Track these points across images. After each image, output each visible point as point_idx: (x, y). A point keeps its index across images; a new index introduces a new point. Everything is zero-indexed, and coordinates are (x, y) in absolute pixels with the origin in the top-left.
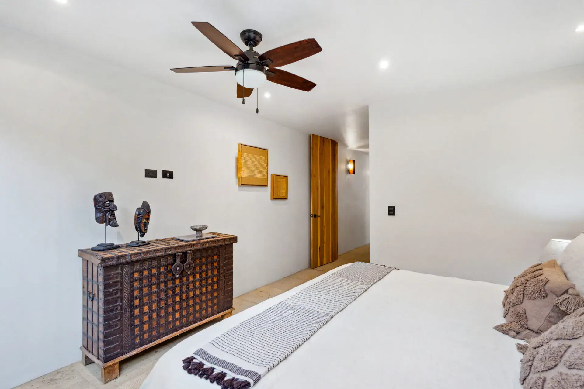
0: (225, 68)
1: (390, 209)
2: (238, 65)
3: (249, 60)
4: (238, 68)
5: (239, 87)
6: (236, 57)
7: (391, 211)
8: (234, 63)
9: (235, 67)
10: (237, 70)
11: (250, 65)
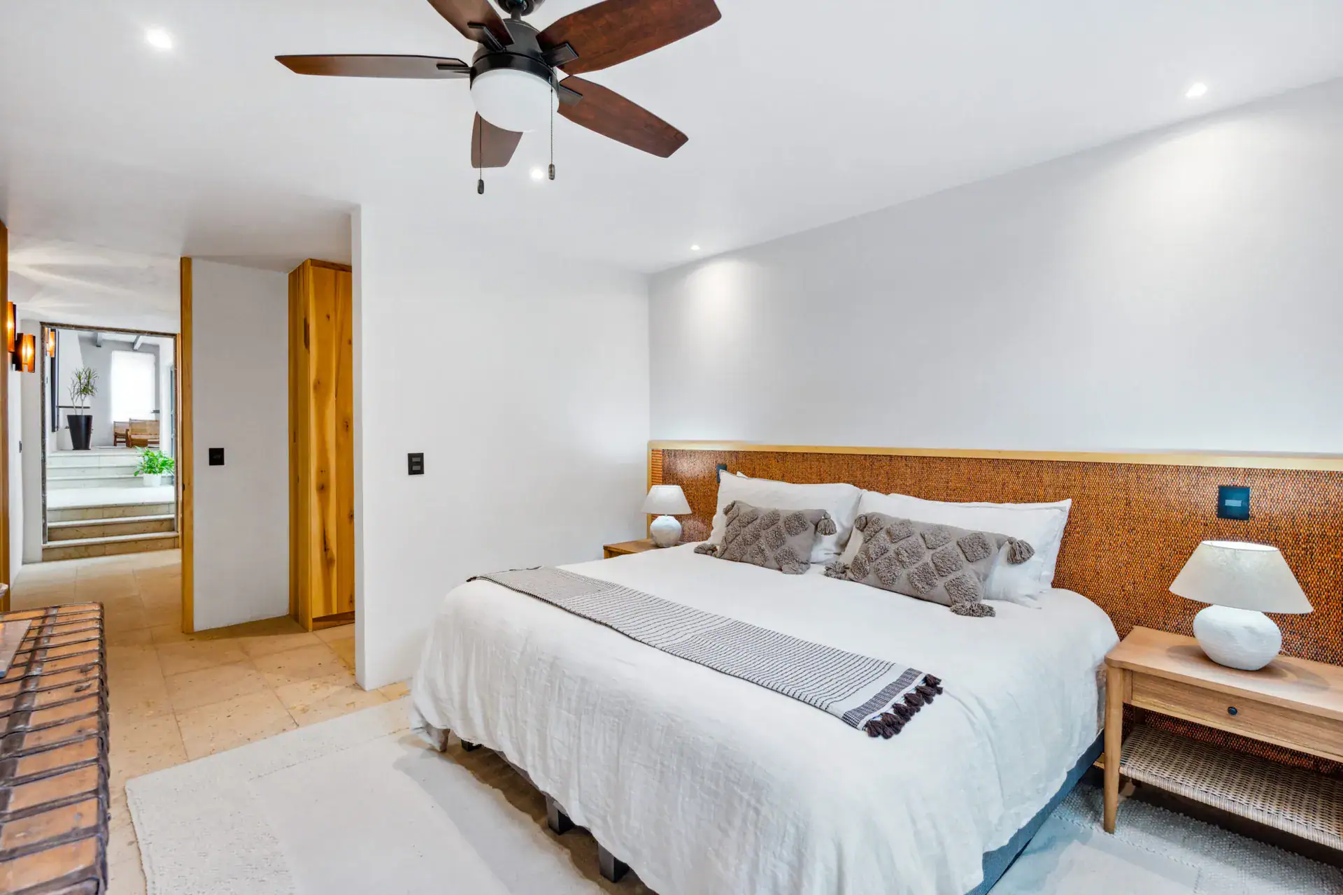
0: (440, 66)
1: (414, 460)
2: (478, 57)
3: (511, 42)
4: (478, 69)
5: (481, 127)
6: (474, 31)
7: (416, 464)
8: (467, 50)
9: (470, 65)
10: (474, 73)
11: (512, 58)
